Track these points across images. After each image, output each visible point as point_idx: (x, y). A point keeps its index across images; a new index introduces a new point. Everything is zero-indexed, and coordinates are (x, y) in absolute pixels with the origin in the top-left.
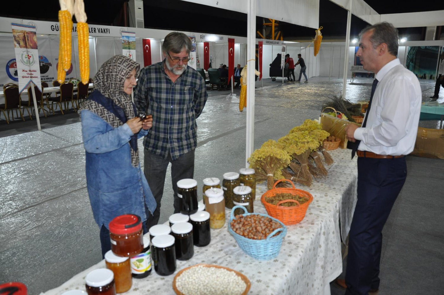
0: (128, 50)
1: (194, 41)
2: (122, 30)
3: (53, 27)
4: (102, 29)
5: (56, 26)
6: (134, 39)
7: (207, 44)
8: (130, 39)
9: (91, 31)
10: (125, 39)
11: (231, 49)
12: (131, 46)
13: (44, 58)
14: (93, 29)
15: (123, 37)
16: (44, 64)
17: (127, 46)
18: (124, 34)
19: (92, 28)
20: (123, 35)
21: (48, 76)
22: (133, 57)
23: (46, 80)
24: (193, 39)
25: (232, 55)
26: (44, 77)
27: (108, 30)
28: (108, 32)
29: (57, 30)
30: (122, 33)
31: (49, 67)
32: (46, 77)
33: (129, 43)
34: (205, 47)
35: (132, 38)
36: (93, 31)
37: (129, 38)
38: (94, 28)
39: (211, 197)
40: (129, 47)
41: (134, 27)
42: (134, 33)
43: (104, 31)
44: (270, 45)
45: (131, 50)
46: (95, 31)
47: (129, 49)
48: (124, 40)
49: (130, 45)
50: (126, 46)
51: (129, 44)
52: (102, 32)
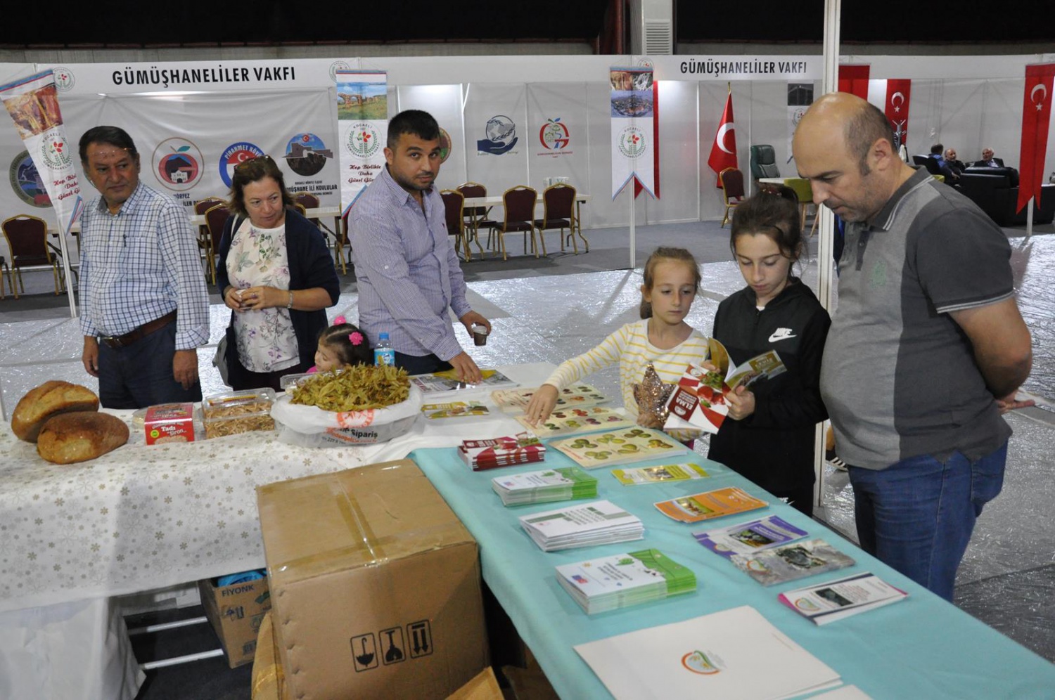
0: (358, 122)
2: (337, 67)
3: (117, 75)
4: (267, 69)
5: (126, 73)
10: (348, 90)
12: (370, 109)
17: (356, 110)
22: (378, 141)
27: (289, 71)
29: (130, 80)
33: (363, 101)
37: (361, 89)
38: (243, 70)
40: (362, 112)
45: (369, 122)
47: (363, 118)
49: (365, 108)
50: (349, 111)
51: (362, 105)
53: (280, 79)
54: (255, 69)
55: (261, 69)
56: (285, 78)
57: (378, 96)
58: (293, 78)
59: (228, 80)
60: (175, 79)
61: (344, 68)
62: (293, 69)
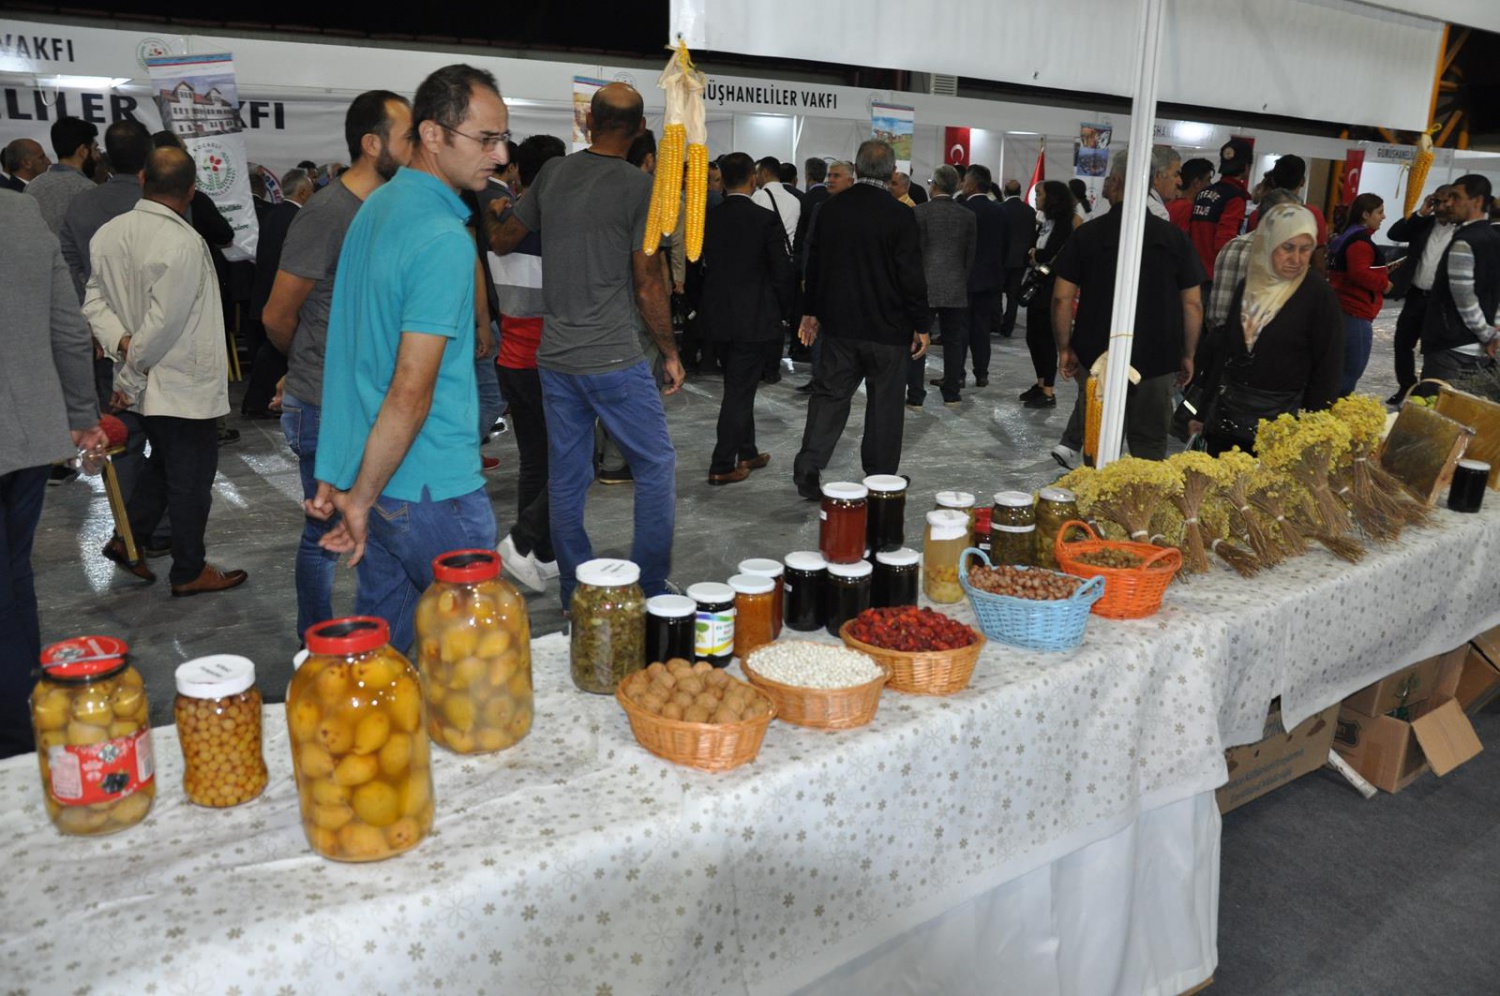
1: (1106, 141)
6: (908, 129)
9: (781, 99)
14: (788, 94)
18: (879, 112)
19: (785, 92)
24: (1104, 135)
28: (832, 104)
30: (875, 109)
35: (903, 124)
36: (788, 100)
39: (937, 526)
42: (911, 109)
43: (820, 101)
46: (793, 99)
48: (877, 131)
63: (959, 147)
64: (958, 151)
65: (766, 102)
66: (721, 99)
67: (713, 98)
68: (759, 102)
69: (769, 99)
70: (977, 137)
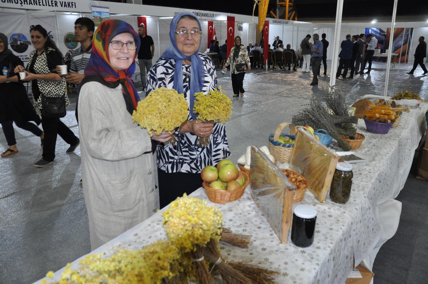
2: (91, 4)
4: (65, 2)
7: (211, 23)
8: (102, 15)
9: (50, 4)
10: (96, 14)
11: (231, 28)
13: (22, 36)
14: (53, 2)
15: (94, 12)
16: (22, 42)
18: (94, 9)
20: (92, 10)
21: (27, 56)
23: (25, 60)
25: (231, 34)
26: (23, 57)
27: (73, 4)
28: (74, 6)
30: (92, 8)
31: (28, 46)
32: (24, 57)
33: (101, 19)
34: (209, 26)
35: (104, 13)
36: (54, 5)
38: (55, 1)
41: (130, 3)
44: (277, 24)
48: (94, 16)
52: (66, 6)
53: (70, 7)
54: (60, 2)
55: (62, 2)
56: (72, 7)
57: (107, 18)
58: (75, 7)
59: (49, 6)
60: (26, 2)
61: (94, 5)
62: (75, 3)
63: (142, 24)
64: (143, 25)
65: (43, 5)
66: (21, 3)
67: (17, 3)
68: (40, 5)
69: (44, 4)
70: (149, 20)
